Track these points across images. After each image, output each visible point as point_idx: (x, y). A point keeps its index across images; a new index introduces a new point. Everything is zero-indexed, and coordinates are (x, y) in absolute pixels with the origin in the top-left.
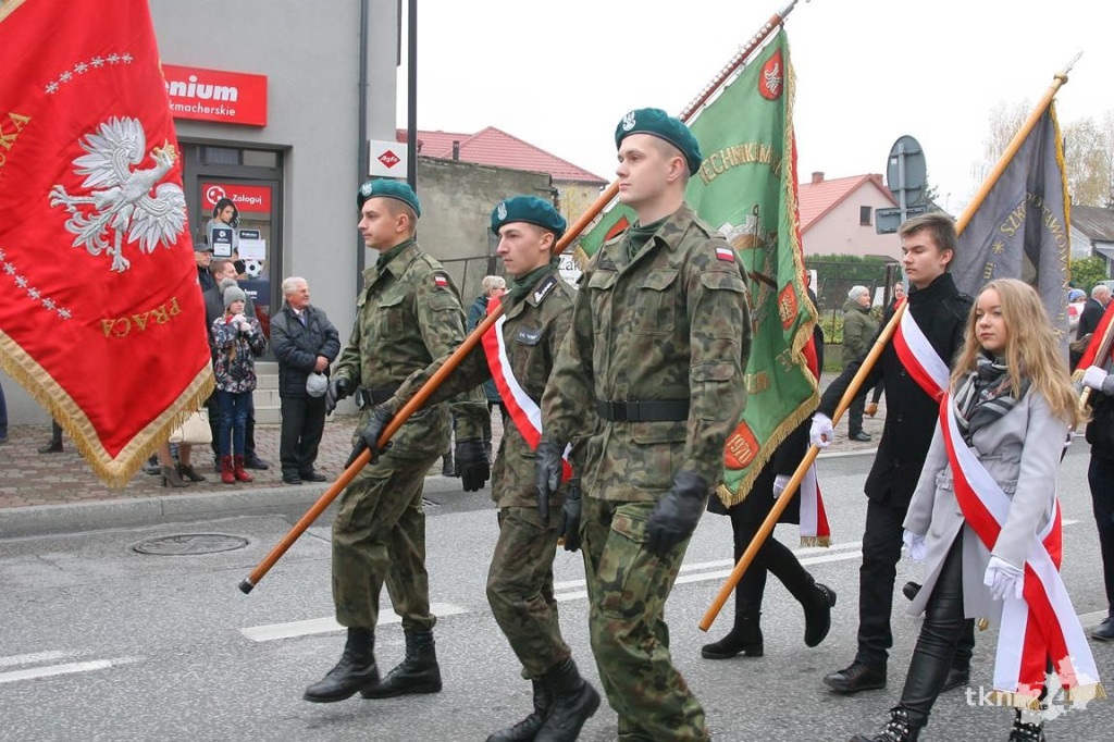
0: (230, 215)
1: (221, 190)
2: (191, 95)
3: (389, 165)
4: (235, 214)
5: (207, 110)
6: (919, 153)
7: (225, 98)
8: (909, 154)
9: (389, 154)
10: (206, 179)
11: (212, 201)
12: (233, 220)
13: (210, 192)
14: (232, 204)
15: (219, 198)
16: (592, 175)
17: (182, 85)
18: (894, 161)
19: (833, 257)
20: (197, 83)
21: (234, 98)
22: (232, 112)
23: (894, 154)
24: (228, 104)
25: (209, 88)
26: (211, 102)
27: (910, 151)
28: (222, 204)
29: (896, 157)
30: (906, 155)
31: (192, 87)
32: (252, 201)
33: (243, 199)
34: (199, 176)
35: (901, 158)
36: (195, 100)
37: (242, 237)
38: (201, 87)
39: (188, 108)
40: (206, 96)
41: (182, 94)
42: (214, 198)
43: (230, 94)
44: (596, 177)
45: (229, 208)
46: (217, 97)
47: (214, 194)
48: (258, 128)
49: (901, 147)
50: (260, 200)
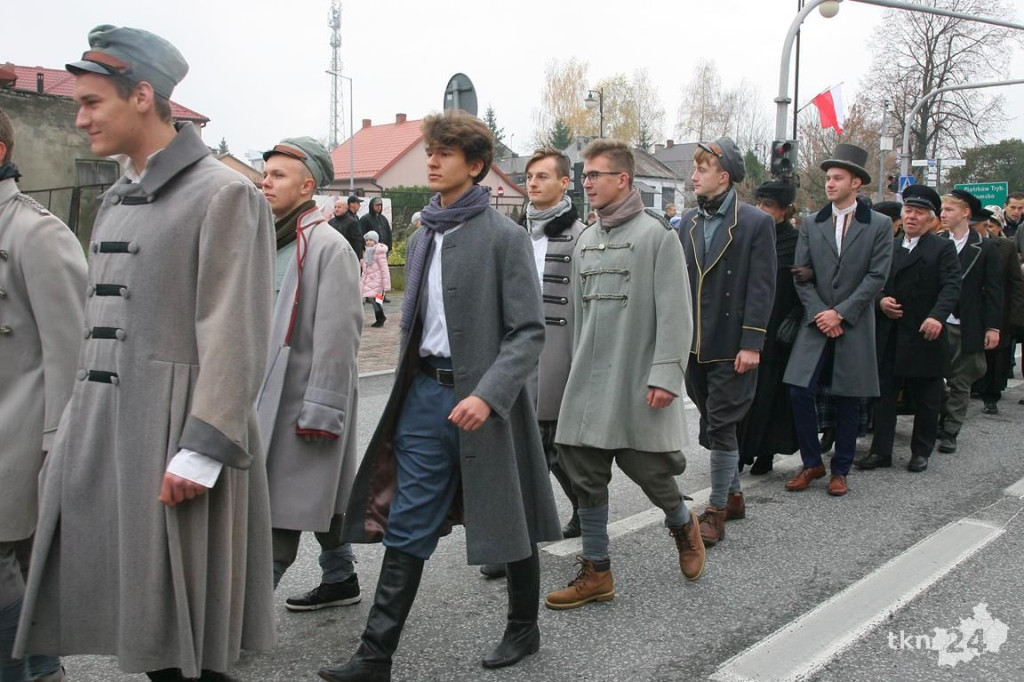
6: (471, 90)
8: (461, 90)
16: (192, 112)
18: (450, 97)
19: (416, 188)
23: (450, 90)
27: (464, 88)
29: (451, 93)
30: (460, 92)
35: (456, 94)
44: (197, 114)
49: (455, 86)
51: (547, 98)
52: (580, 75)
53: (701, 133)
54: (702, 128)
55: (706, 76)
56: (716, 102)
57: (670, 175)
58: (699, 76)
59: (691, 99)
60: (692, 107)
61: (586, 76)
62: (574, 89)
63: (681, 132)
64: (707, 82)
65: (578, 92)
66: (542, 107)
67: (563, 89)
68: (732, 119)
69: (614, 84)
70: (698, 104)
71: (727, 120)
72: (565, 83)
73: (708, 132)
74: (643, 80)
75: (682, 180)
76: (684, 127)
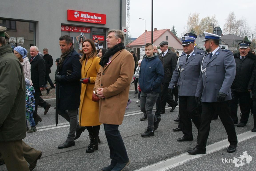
0: (97, 41)
1: (96, 36)
2: (94, 18)
3: (125, 32)
4: (98, 41)
5: (96, 21)
7: (99, 19)
9: (125, 30)
10: (94, 34)
11: (94, 39)
12: (98, 42)
13: (94, 37)
14: (98, 39)
15: (96, 38)
17: (93, 16)
20: (95, 16)
21: (101, 19)
22: (100, 22)
24: (100, 20)
25: (97, 17)
26: (97, 20)
27: (219, 30)
28: (96, 39)
29: (216, 30)
30: (218, 30)
31: (94, 17)
32: (101, 38)
33: (99, 38)
34: (93, 34)
35: (217, 31)
36: (95, 19)
37: (99, 46)
38: (96, 17)
39: (94, 21)
40: (96, 19)
41: (93, 18)
42: (95, 38)
43: (100, 18)
45: (97, 40)
46: (98, 19)
47: (95, 37)
48: (104, 25)
49: (217, 29)
50: (102, 38)
51: (188, 23)
52: (197, 17)
53: (230, 32)
54: (230, 30)
55: (232, 16)
56: (234, 23)
57: (224, 43)
58: (230, 16)
59: (227, 22)
60: (228, 24)
61: (199, 17)
62: (196, 20)
63: (224, 31)
64: (232, 17)
65: (196, 21)
66: (187, 25)
67: (193, 20)
68: (239, 28)
69: (206, 19)
70: (229, 24)
71: (237, 28)
72: (193, 19)
73: (232, 31)
74: (214, 17)
75: (227, 44)
76: (225, 30)
